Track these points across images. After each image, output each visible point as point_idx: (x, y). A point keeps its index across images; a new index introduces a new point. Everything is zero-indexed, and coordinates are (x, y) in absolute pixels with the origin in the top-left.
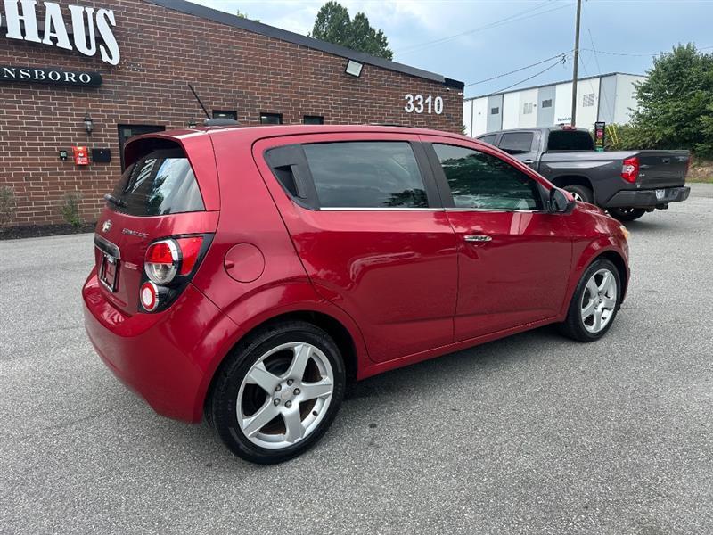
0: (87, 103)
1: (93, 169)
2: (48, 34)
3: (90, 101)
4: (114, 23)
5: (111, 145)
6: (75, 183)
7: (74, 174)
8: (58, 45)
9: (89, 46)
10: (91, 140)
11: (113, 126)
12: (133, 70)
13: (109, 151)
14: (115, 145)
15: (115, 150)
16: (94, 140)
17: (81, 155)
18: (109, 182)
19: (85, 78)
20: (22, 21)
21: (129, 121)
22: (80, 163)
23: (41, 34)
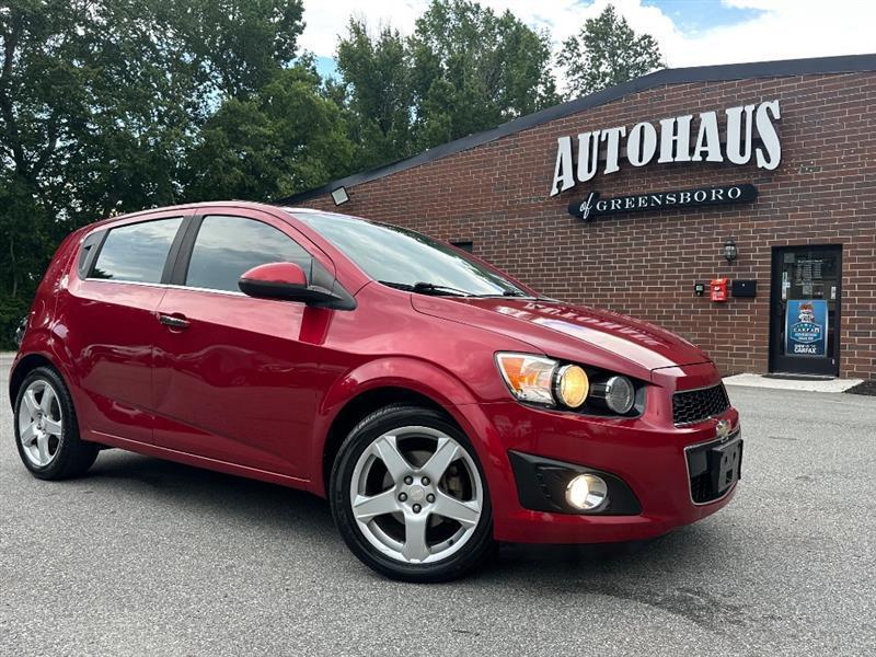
0: (736, 224)
1: (733, 306)
2: (699, 148)
3: (741, 220)
4: (777, 116)
5: (759, 275)
6: (709, 324)
7: (709, 312)
8: (708, 159)
9: (742, 153)
10: (735, 270)
11: (767, 250)
12: (803, 170)
13: (755, 282)
14: (765, 275)
15: (765, 282)
16: (739, 270)
17: (717, 288)
18: (751, 325)
19: (734, 193)
20: (675, 142)
21: (788, 242)
22: (715, 298)
23: (692, 151)
